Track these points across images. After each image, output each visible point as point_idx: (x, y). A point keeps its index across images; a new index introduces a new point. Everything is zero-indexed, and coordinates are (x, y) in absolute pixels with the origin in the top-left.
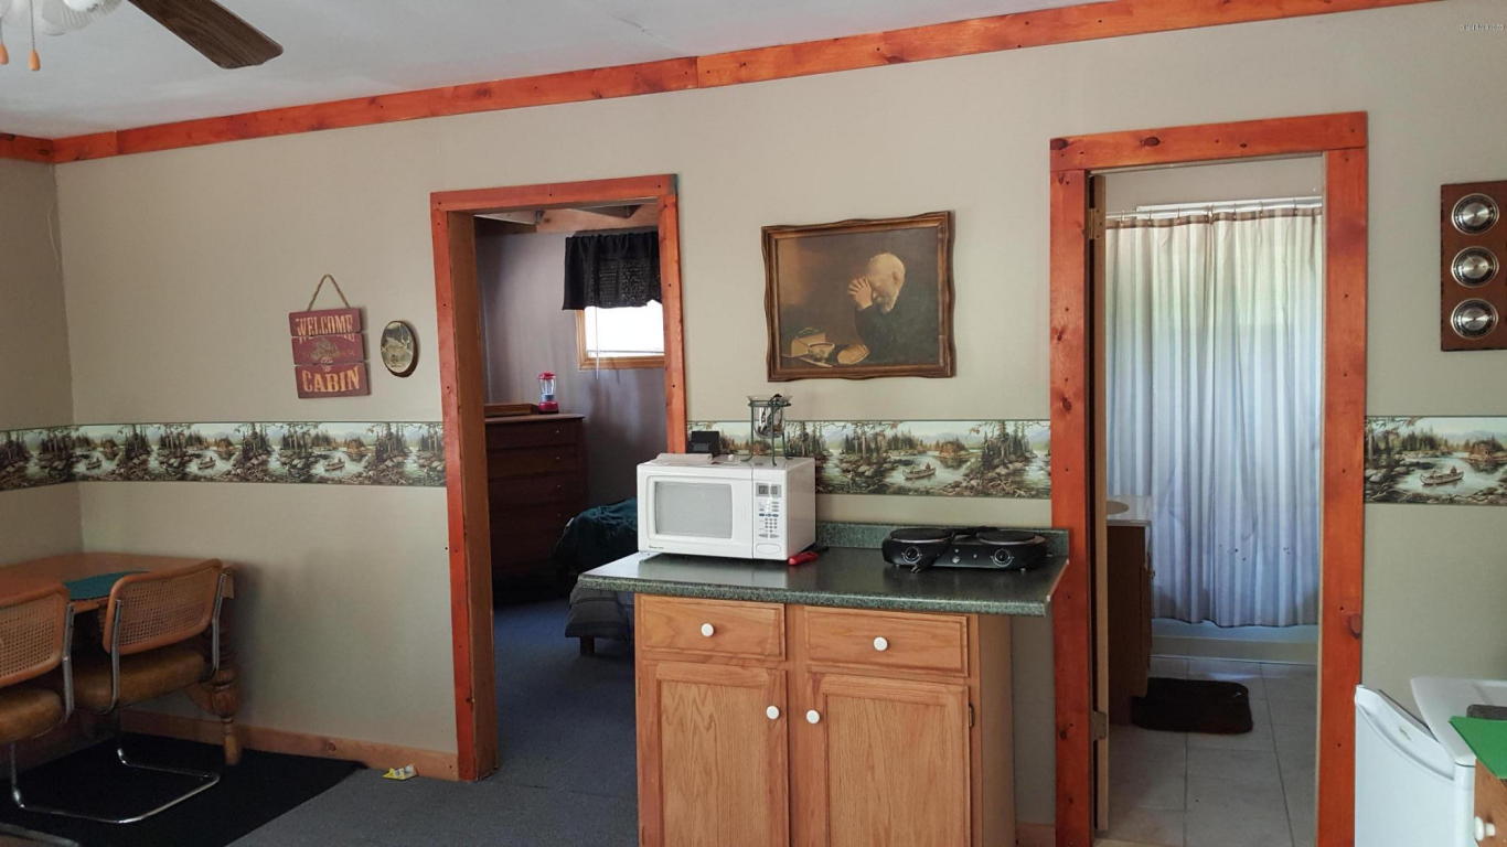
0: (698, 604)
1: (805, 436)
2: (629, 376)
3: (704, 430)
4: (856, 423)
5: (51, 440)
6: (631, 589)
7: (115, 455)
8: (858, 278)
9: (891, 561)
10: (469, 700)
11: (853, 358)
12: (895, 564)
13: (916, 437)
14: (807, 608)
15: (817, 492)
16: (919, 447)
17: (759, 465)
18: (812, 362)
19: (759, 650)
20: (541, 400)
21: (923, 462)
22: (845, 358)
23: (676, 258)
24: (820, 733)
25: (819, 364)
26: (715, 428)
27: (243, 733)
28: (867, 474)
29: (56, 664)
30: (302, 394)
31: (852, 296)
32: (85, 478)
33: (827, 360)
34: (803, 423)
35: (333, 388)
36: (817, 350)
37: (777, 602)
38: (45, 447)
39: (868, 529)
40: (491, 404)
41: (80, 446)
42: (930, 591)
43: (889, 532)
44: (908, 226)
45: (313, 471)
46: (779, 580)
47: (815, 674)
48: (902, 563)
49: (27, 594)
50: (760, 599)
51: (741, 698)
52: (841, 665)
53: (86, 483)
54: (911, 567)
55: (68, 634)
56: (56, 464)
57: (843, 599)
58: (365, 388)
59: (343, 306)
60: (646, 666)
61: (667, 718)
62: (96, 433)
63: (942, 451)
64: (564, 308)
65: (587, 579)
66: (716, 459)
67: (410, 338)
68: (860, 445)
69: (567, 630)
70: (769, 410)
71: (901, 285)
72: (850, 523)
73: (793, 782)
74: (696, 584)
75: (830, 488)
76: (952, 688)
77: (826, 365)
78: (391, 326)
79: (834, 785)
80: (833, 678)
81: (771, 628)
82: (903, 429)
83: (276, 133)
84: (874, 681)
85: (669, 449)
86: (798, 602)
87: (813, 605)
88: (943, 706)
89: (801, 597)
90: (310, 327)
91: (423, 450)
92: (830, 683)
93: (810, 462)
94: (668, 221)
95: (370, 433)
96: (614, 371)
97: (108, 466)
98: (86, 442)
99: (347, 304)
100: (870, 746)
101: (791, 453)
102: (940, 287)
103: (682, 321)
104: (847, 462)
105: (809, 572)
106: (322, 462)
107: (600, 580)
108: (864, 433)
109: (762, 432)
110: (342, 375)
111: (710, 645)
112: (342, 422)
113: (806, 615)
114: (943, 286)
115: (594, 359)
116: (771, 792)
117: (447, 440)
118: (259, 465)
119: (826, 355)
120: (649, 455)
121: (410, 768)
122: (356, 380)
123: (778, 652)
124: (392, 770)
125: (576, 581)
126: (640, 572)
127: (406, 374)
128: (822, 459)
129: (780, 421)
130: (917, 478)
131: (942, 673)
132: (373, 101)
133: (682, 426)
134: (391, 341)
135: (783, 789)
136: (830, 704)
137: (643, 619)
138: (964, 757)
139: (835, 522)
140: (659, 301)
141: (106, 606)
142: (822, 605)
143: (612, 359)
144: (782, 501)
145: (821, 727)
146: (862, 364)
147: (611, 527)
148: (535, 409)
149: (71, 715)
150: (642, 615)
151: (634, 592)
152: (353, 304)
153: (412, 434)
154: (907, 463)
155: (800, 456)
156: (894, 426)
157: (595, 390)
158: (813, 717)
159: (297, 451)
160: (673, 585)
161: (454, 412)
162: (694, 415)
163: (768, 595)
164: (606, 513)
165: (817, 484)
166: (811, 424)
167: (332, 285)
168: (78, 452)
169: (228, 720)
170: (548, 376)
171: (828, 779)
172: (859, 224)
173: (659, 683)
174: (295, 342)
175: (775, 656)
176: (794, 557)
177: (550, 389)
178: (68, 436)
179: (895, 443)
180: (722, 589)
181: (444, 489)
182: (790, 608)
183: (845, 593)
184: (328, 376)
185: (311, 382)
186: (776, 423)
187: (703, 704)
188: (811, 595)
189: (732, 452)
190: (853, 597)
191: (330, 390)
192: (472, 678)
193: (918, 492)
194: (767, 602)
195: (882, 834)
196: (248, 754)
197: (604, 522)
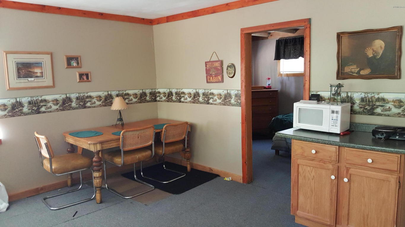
0: (311, 144)
1: (348, 96)
2: (292, 79)
3: (315, 94)
4: (365, 93)
5: (152, 92)
6: (291, 138)
7: (166, 96)
8: (368, 48)
9: (375, 136)
10: (245, 163)
11: (365, 73)
12: (376, 137)
13: (386, 98)
14: (346, 148)
15: (351, 114)
16: (387, 101)
17: (333, 104)
18: (351, 74)
19: (330, 159)
20: (267, 85)
21: (388, 106)
22: (362, 73)
23: (309, 43)
24: (348, 185)
25: (354, 74)
26: (318, 93)
27: (191, 165)
28: (368, 109)
29: (151, 144)
30: (207, 82)
31: (367, 53)
32: (159, 101)
33: (356, 73)
34: (347, 92)
35: (215, 81)
36: (353, 70)
37: (336, 145)
38: (151, 93)
39: (367, 126)
40: (253, 86)
41: (158, 94)
42: (388, 146)
43: (375, 127)
44: (386, 31)
45: (209, 102)
46: (337, 139)
47: (347, 168)
48: (379, 137)
49: (145, 127)
50: (331, 144)
51: (324, 172)
52: (357, 166)
53: (159, 102)
54: (382, 138)
55: (154, 137)
56: (153, 97)
57: (358, 146)
58: (222, 81)
59: (218, 60)
60: (295, 160)
61: (300, 175)
62: (161, 91)
63: (394, 103)
64: (274, 60)
65: (278, 134)
66: (318, 102)
67: (234, 68)
68: (366, 100)
69: (272, 148)
70: (336, 88)
71: (383, 50)
72: (361, 124)
73: (338, 198)
74: (311, 138)
75: (355, 113)
76: (394, 176)
77: (356, 75)
78: (229, 65)
79: (351, 200)
80: (353, 169)
81: (334, 153)
82: (381, 95)
83: (203, 15)
84: (367, 172)
85: (304, 99)
86: (343, 146)
87: (348, 147)
88: (390, 181)
89: (344, 145)
90: (210, 65)
91: (236, 97)
92: (352, 171)
93: (349, 104)
94: (307, 32)
95: (223, 92)
96: (288, 78)
97: (164, 98)
98: (159, 92)
99: (219, 59)
100: (364, 191)
101: (343, 101)
102: (397, 50)
103: (310, 61)
104: (361, 105)
105: (347, 137)
106: (212, 99)
107: (282, 135)
108: (368, 96)
109: (334, 95)
110: (217, 77)
111: (314, 156)
112: (217, 89)
113: (345, 150)
114: (398, 50)
115: (282, 74)
116: (331, 199)
117: (242, 95)
118: (197, 99)
119: (356, 72)
120: (297, 100)
121: (230, 178)
122: (220, 79)
123: (336, 160)
124: (226, 178)
125: (274, 134)
126: (293, 134)
127: (232, 77)
128: (353, 103)
129: (340, 92)
130: (385, 111)
131: (391, 171)
132: (227, 4)
133: (308, 92)
134: (229, 68)
135: (335, 199)
136: (352, 177)
137: (294, 146)
138: (395, 198)
139: (356, 123)
140: (303, 57)
141: (162, 131)
142: (351, 148)
143: (287, 74)
144: (339, 116)
145: (348, 184)
146: (369, 74)
147: (285, 121)
148: (265, 88)
149: (154, 156)
150: (294, 145)
151: (292, 139)
152: (220, 59)
153: (233, 93)
154: (382, 106)
155: (346, 102)
156: (378, 94)
157: (282, 83)
158: (346, 180)
159: (206, 96)
160: (303, 138)
161: (244, 87)
162: (312, 89)
163: (334, 143)
164: (284, 117)
165: (351, 111)
166: (350, 93)
167: (215, 54)
168: (158, 95)
169: (188, 161)
170: (269, 79)
171: (349, 198)
172: (370, 31)
173: (298, 165)
174: (206, 69)
175: (335, 161)
176: (342, 133)
177: (269, 82)
178: (155, 91)
179: (378, 100)
180: (318, 140)
181: (241, 107)
182: (341, 148)
183: (359, 145)
184: (214, 78)
185: (210, 79)
186: (339, 92)
187: (311, 173)
188: (347, 144)
189: (323, 100)
190: (361, 146)
191: (214, 81)
192: (246, 158)
193: (385, 115)
194: (333, 145)
195: (366, 217)
196: (192, 169)
197: (283, 119)
